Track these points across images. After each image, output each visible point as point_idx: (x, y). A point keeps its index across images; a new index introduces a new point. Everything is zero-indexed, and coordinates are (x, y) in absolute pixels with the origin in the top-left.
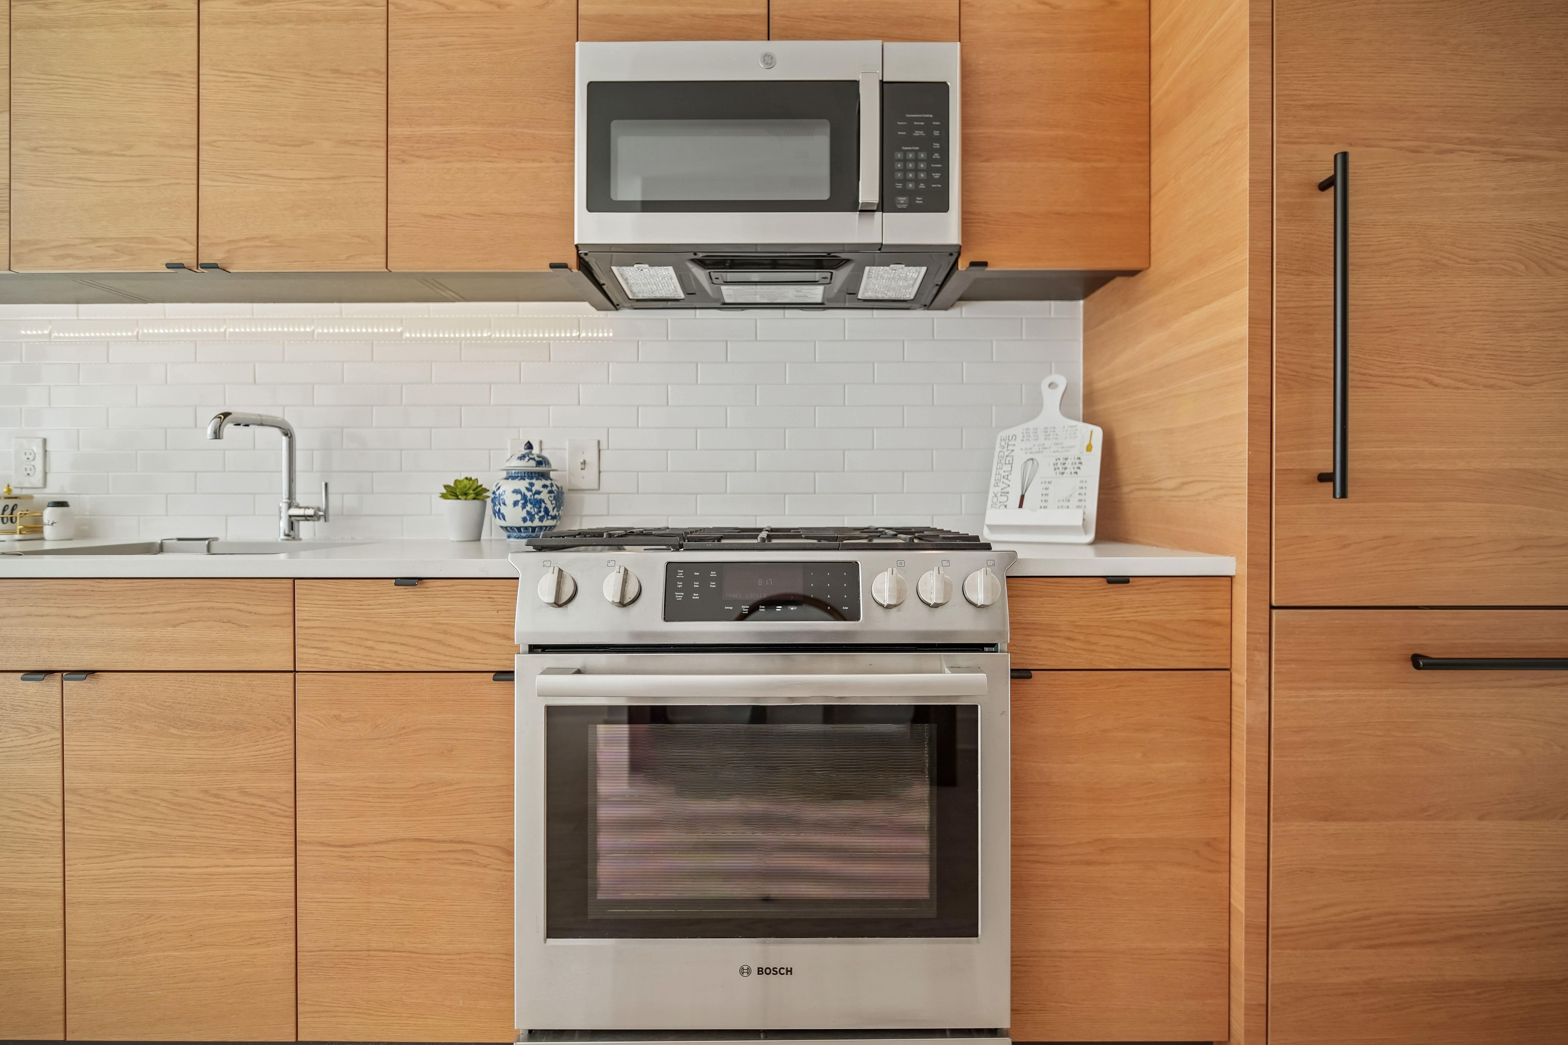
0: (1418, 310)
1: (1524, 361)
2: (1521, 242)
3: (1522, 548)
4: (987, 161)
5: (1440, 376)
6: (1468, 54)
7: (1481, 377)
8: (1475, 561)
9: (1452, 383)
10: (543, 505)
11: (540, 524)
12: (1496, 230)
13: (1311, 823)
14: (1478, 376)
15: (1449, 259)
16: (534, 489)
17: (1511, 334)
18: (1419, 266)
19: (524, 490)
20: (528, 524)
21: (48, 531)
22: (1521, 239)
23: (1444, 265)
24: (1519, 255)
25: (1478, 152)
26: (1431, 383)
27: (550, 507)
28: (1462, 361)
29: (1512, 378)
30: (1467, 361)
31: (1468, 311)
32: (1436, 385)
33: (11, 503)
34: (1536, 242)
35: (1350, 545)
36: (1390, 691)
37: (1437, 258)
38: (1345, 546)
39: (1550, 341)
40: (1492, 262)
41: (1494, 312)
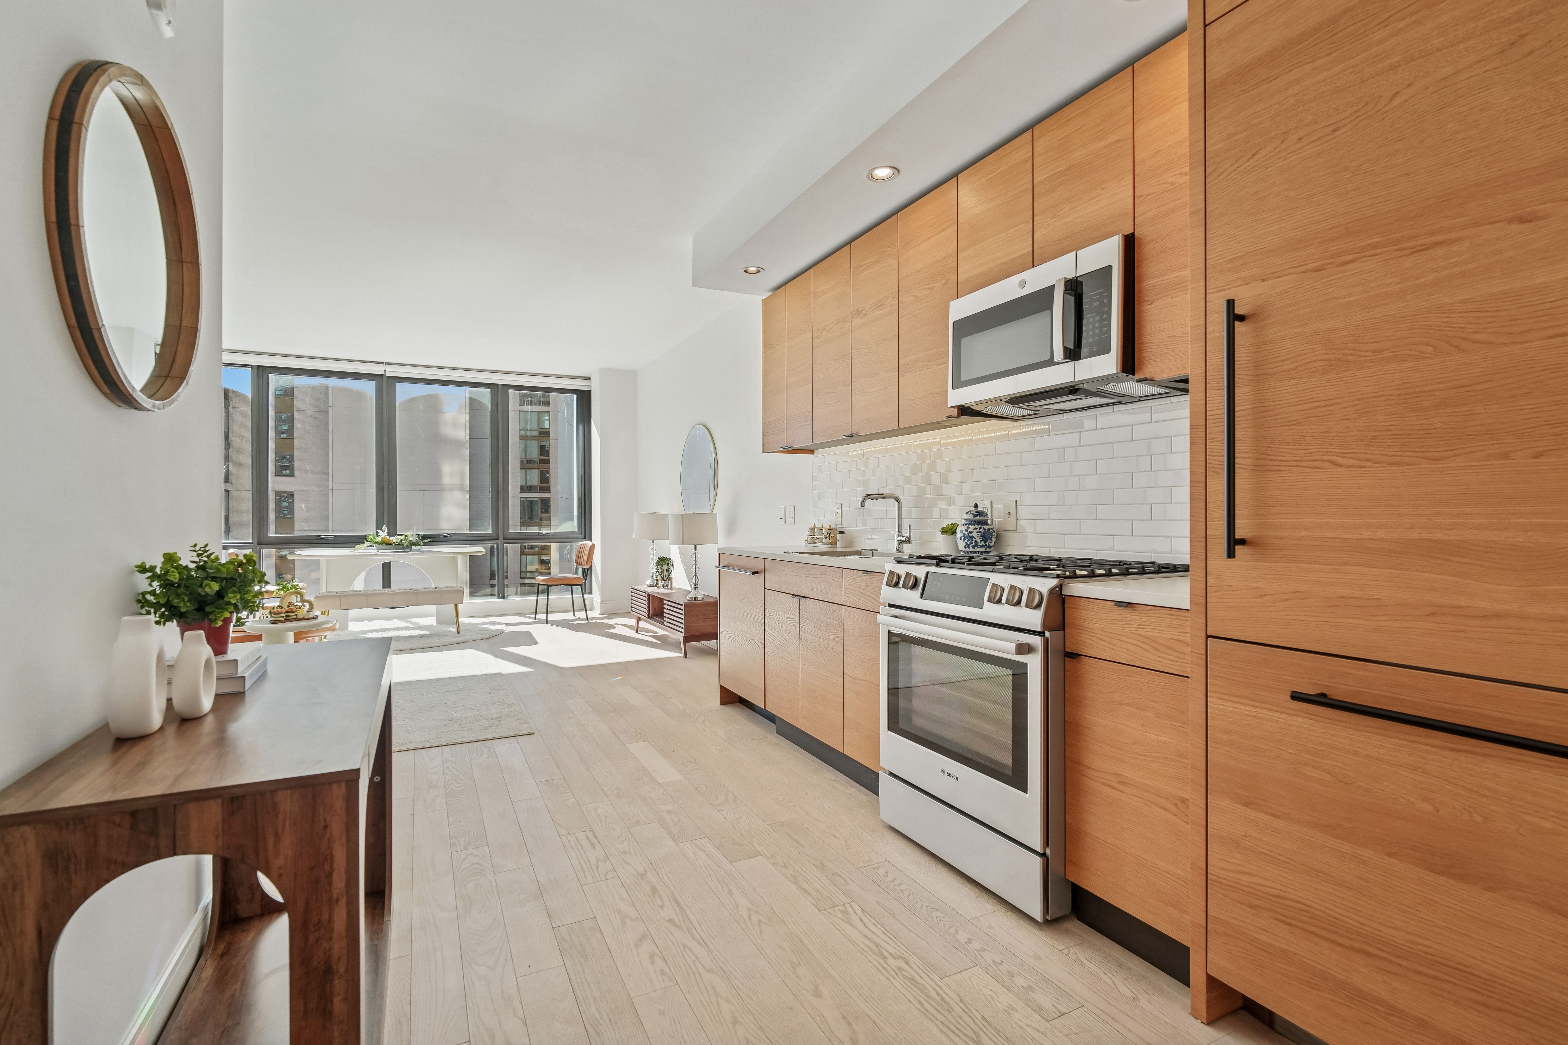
0: (1322, 403)
1: (1433, 438)
2: (1429, 326)
3: (1433, 614)
4: (1151, 304)
5: (1344, 457)
6: (1369, 170)
7: (1386, 455)
8: (1381, 621)
9: (1357, 463)
10: (974, 539)
11: (973, 550)
12: (1400, 320)
13: (1236, 806)
14: (1382, 455)
15: (1351, 355)
16: (969, 531)
17: (1418, 414)
18: (1323, 366)
19: (964, 531)
20: (967, 549)
21: (838, 544)
22: (1429, 323)
23: (1348, 361)
24: (1427, 338)
25: (1381, 254)
26: (1335, 464)
27: (979, 541)
28: (1365, 443)
29: (1420, 454)
30: (1371, 442)
31: (1372, 397)
32: (1340, 466)
33: (829, 531)
34: (1446, 322)
35: (1265, 595)
36: (1300, 719)
37: (1340, 356)
38: (1261, 596)
39: (1465, 415)
40: (1395, 350)
41: (1399, 395)
